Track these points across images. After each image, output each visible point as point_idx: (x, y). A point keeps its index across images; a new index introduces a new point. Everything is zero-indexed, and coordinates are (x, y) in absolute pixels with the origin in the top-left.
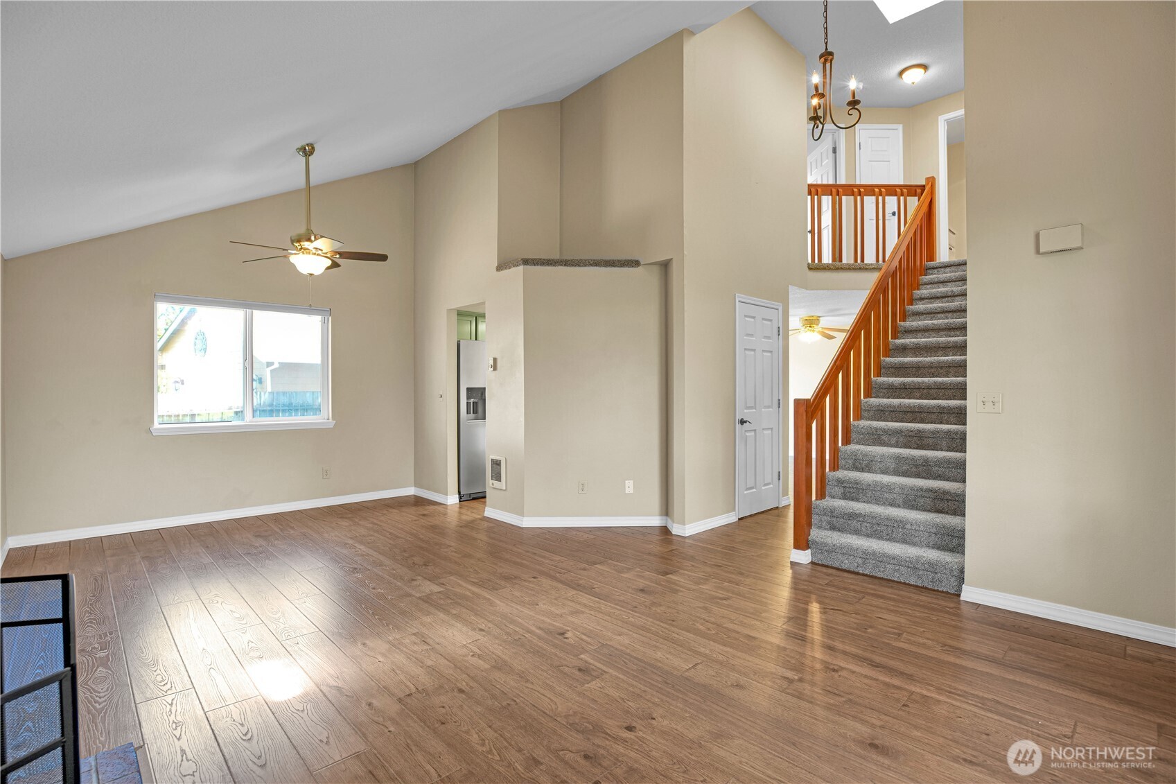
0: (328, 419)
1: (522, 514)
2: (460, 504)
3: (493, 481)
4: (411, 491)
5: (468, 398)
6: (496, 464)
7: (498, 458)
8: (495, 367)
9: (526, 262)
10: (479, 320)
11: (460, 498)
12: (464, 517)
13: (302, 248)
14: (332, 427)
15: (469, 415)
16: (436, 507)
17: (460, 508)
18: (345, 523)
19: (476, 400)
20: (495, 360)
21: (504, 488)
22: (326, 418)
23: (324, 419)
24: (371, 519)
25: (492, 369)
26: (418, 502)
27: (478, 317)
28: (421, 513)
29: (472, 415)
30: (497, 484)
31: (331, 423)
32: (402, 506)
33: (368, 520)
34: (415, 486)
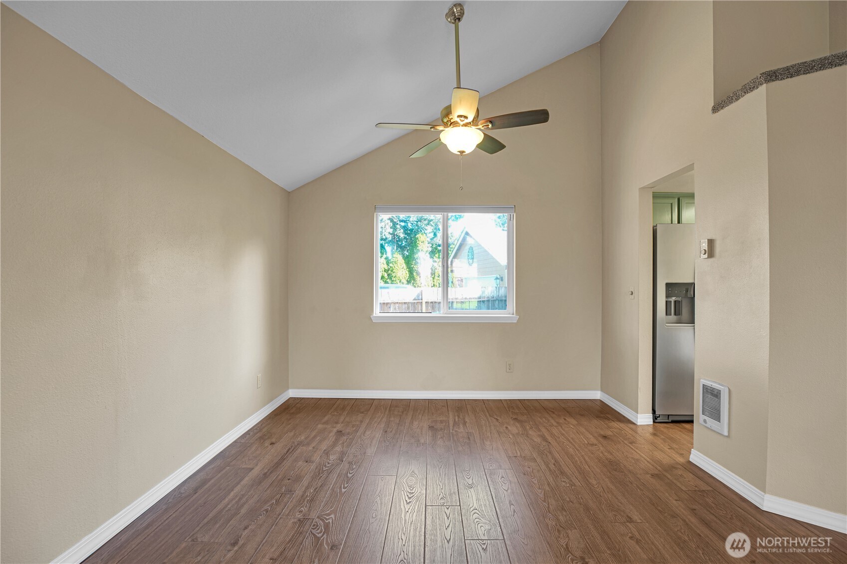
0: (513, 314)
1: (763, 489)
2: (654, 428)
3: (706, 418)
4: (597, 395)
5: (668, 295)
6: (712, 394)
7: (716, 386)
8: (711, 253)
9: (772, 76)
10: (683, 202)
11: (655, 418)
12: (659, 455)
13: (451, 124)
14: (516, 322)
15: (669, 317)
16: (622, 425)
17: (654, 434)
18: (514, 429)
19: (679, 299)
20: (711, 243)
21: (726, 433)
22: (511, 312)
23: (509, 314)
24: (543, 430)
25: (706, 256)
26: (603, 412)
27: (681, 199)
28: (602, 433)
29: (673, 317)
30: (711, 423)
31: (515, 318)
32: (582, 415)
33: (540, 430)
34: (602, 390)
